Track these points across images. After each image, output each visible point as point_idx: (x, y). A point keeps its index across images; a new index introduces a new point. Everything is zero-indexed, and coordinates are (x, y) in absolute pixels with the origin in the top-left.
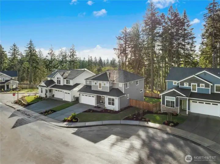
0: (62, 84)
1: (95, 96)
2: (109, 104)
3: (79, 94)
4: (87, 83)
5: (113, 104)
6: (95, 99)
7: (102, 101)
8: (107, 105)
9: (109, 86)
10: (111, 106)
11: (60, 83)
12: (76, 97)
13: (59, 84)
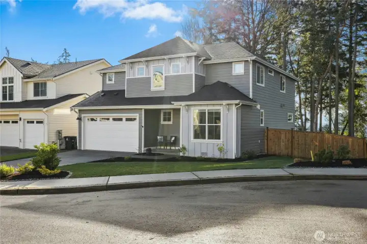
0: (17, 98)
1: (137, 116)
2: (196, 136)
3: (77, 116)
4: (108, 82)
5: (215, 134)
6: (140, 126)
7: (165, 138)
8: (189, 140)
9: (193, 73)
10: (207, 140)
11: (11, 97)
12: (65, 138)
13: (8, 101)
